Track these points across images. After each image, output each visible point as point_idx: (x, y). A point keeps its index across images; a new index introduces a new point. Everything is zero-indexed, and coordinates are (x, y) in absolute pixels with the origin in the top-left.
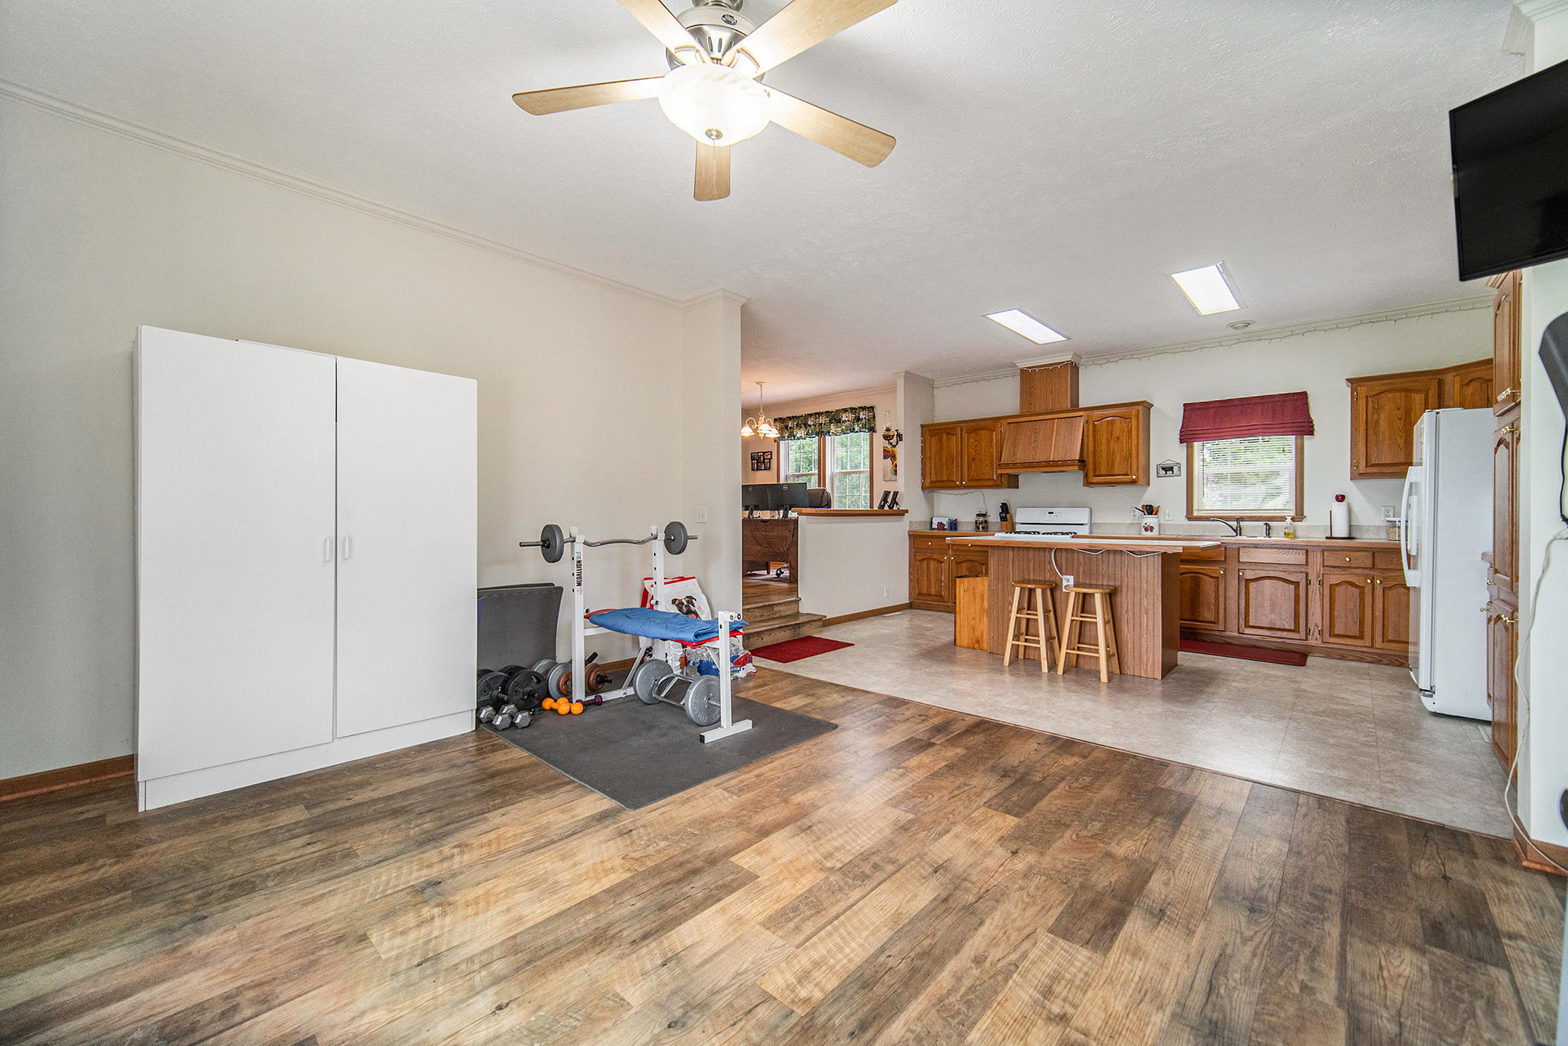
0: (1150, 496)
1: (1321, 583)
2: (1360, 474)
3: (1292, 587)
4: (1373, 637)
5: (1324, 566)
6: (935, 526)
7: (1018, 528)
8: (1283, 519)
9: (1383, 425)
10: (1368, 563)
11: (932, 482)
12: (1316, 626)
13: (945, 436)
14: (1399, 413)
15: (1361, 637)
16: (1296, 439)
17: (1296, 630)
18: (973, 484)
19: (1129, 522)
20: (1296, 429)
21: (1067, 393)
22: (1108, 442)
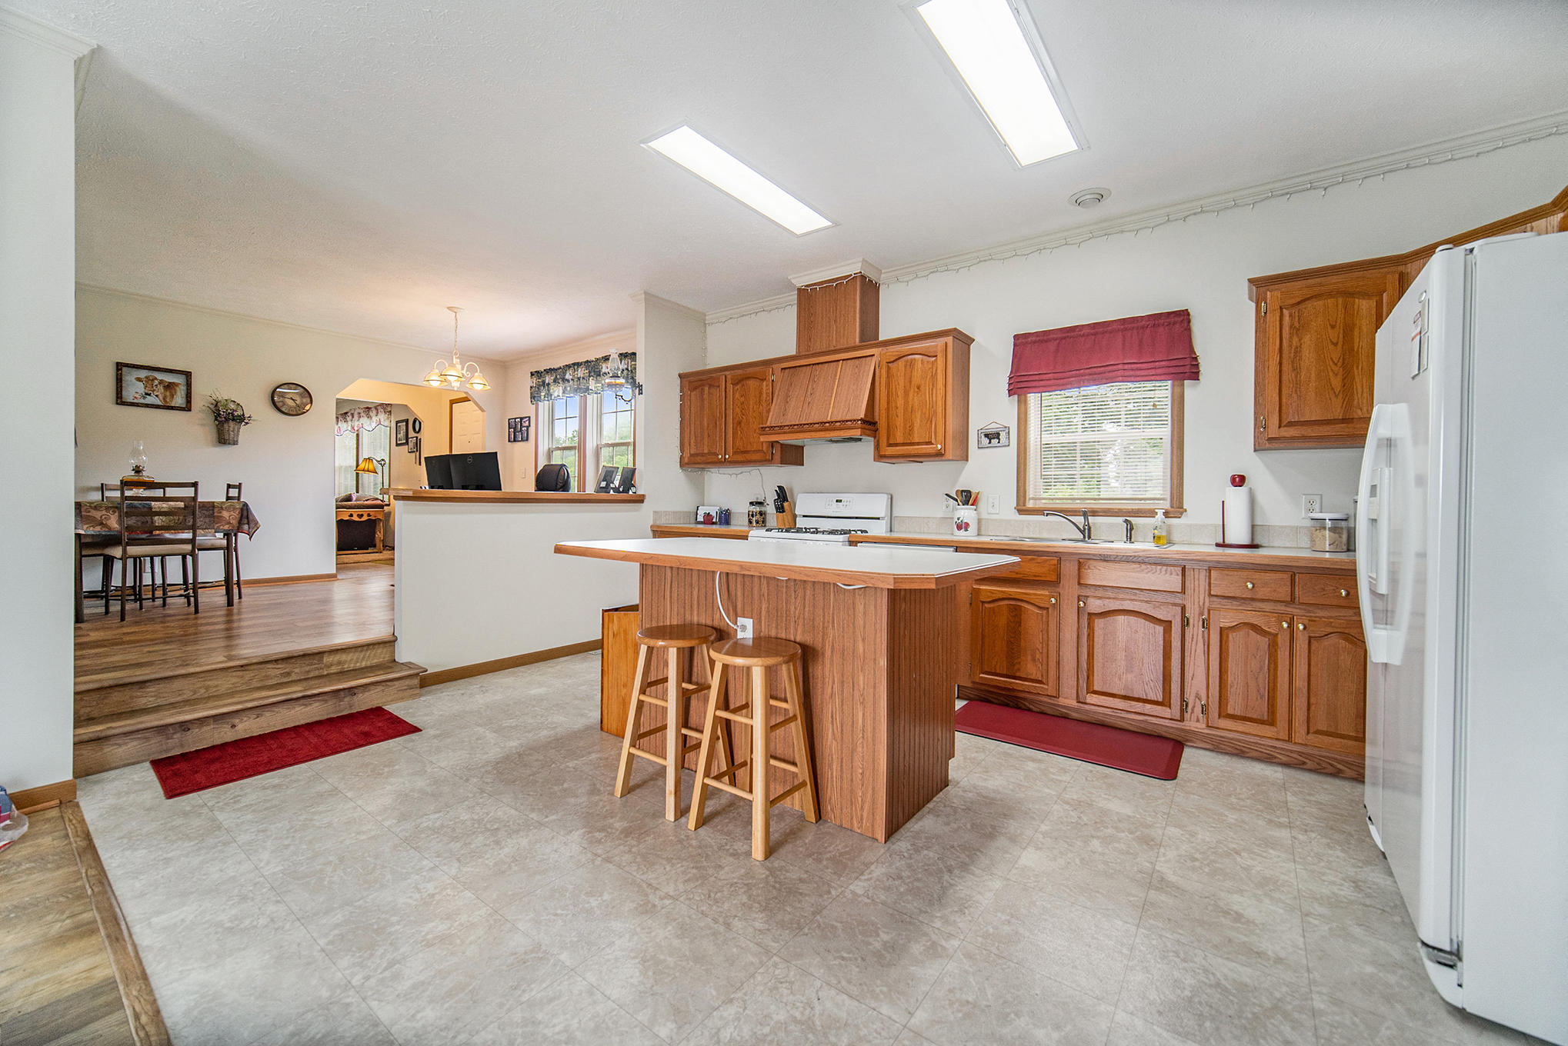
0: (969, 476)
1: (1206, 624)
2: (1270, 439)
3: (1160, 629)
4: (1290, 722)
5: (1210, 595)
6: (700, 518)
7: (801, 523)
8: (1152, 513)
9: (1308, 356)
10: (1284, 592)
11: (691, 455)
12: (1198, 697)
13: (706, 388)
14: (1333, 334)
15: (1271, 722)
16: (1173, 386)
17: (1165, 703)
18: (739, 458)
19: (940, 515)
20: (1172, 370)
21: (855, 319)
22: (906, 393)
